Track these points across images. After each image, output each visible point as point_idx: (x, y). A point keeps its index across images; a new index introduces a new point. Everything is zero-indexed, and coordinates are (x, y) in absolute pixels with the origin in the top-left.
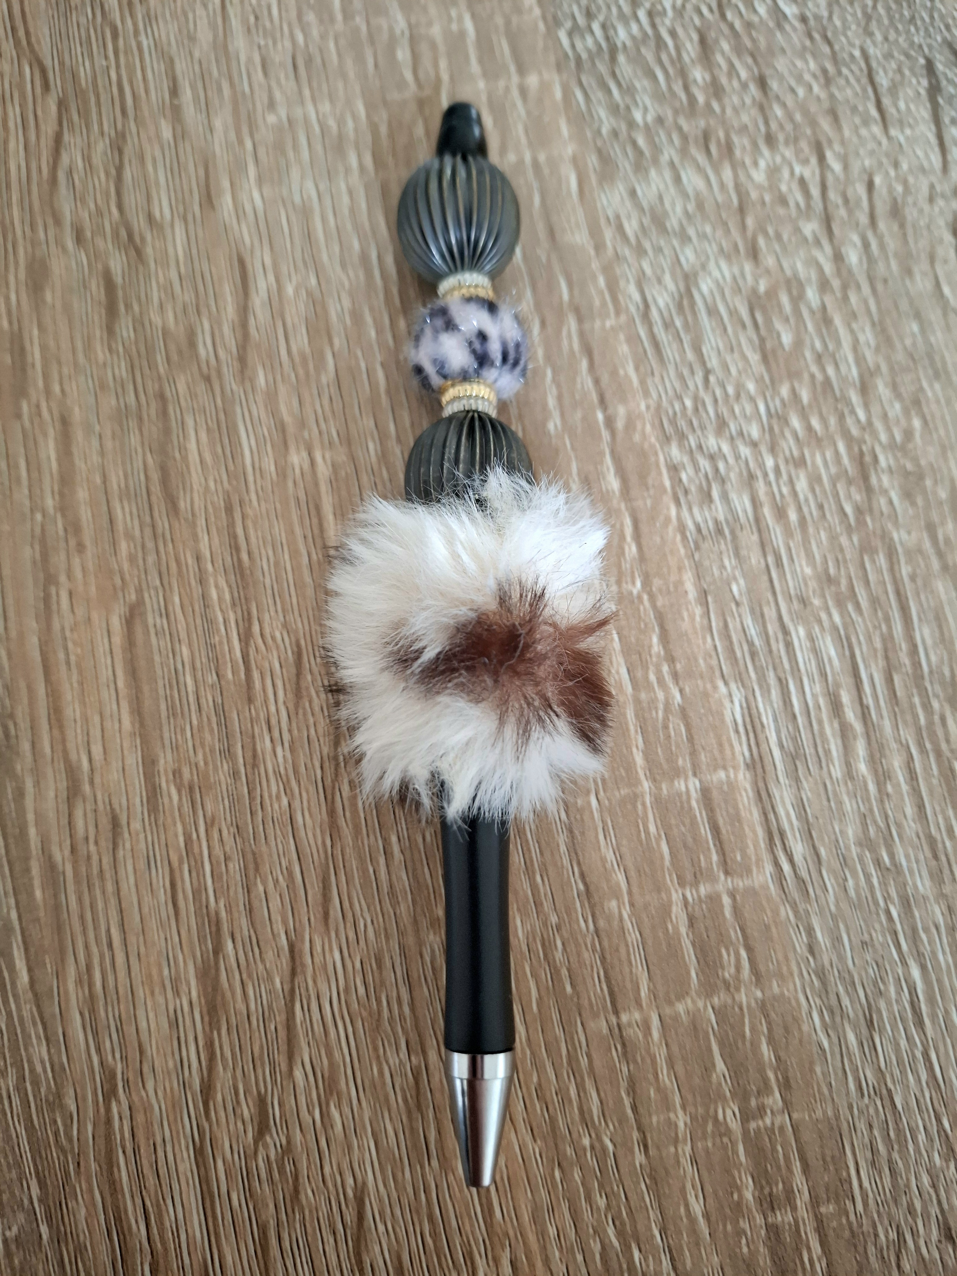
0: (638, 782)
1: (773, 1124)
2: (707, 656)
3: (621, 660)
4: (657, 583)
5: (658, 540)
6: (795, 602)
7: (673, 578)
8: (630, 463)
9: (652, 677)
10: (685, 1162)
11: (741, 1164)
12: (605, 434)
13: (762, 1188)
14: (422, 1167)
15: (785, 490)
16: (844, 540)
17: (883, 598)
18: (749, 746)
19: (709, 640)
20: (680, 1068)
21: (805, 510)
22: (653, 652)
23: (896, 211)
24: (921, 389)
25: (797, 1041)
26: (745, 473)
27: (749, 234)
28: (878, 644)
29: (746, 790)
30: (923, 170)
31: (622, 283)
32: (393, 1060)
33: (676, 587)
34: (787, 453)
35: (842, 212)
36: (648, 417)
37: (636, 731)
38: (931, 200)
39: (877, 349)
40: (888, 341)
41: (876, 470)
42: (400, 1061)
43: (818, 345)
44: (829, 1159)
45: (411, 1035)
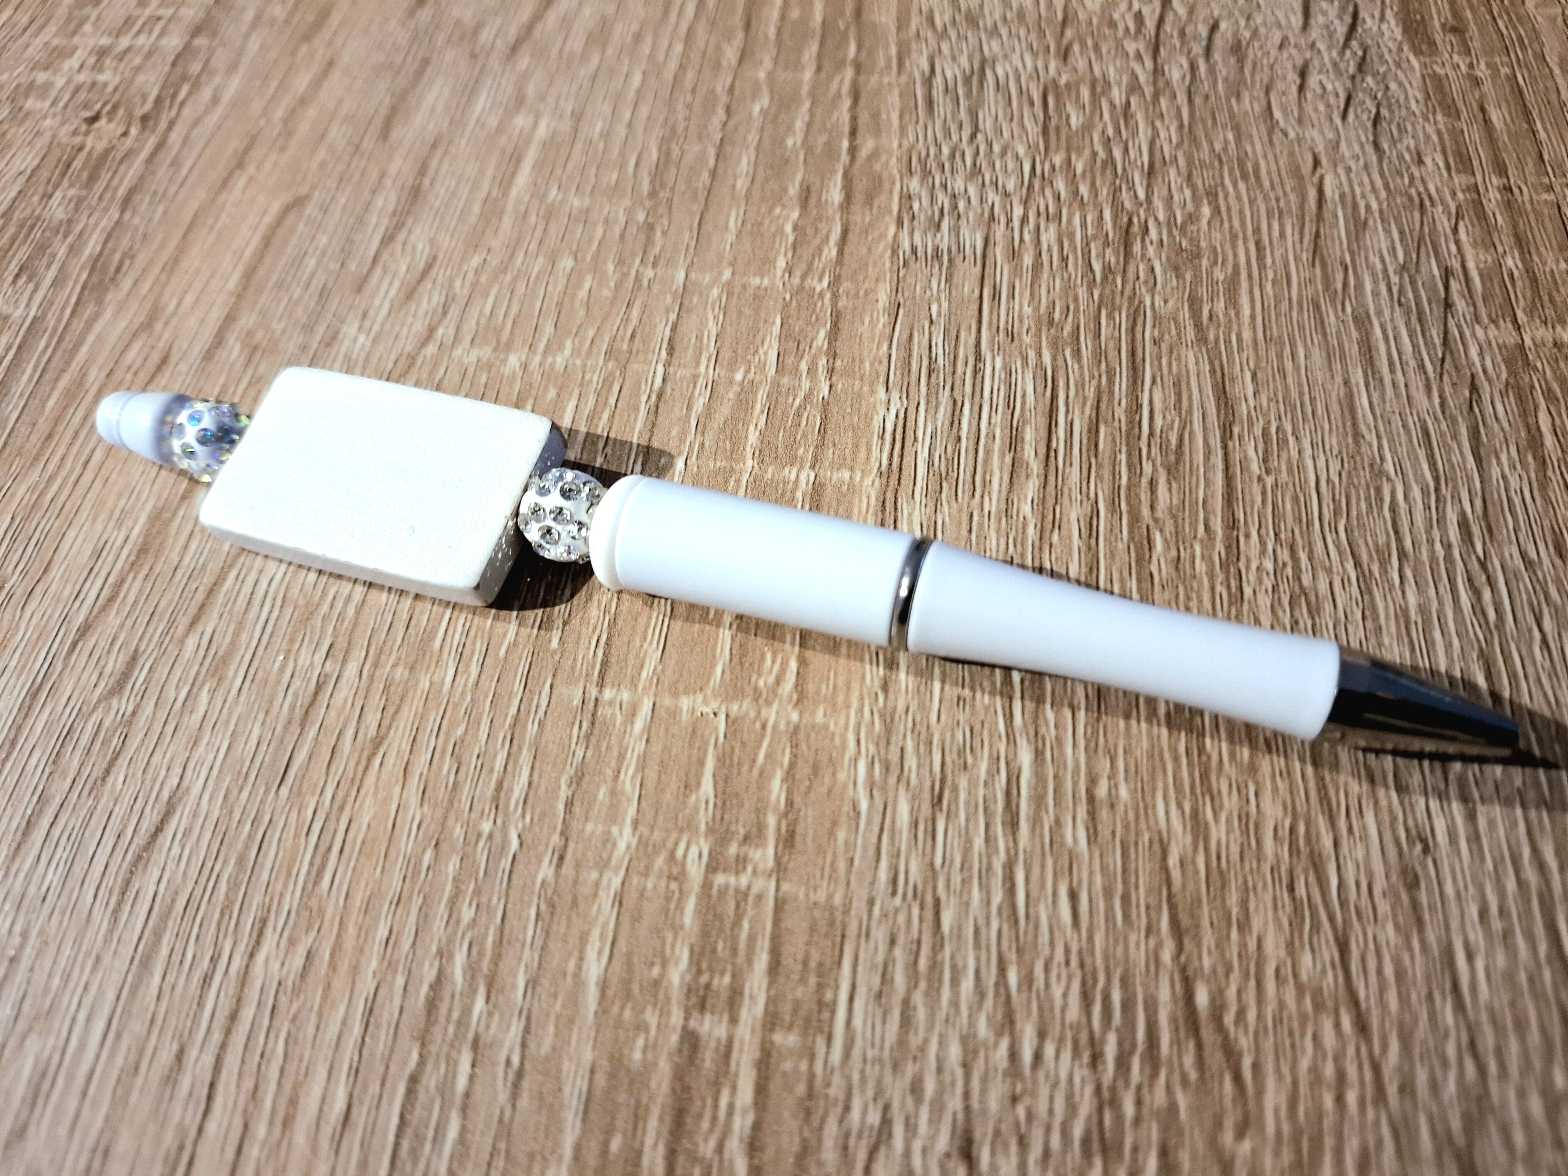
0: (743, 458)
1: (749, 887)
2: (876, 360)
3: (775, 344)
4: (846, 285)
5: (865, 250)
6: (1002, 334)
7: (866, 285)
8: (861, 185)
9: (804, 367)
10: (606, 899)
11: (682, 927)
12: (845, 158)
13: (699, 972)
14: (267, 790)
15: (1027, 237)
16: (1082, 293)
17: (1112, 354)
18: (891, 454)
19: (885, 347)
20: (652, 775)
21: (1045, 257)
22: (814, 345)
23: (1237, 49)
24: (1223, 184)
25: (824, 790)
26: (986, 215)
27: (1065, 41)
28: (1091, 393)
29: (868, 497)
30: (1279, 26)
31: (914, 55)
32: (304, 659)
33: (866, 293)
34: (1042, 208)
35: (1176, 41)
36: (896, 153)
37: (762, 412)
38: (1281, 47)
39: (1179, 145)
40: (1195, 141)
41: (1143, 241)
42: (312, 663)
43: (1110, 131)
44: (813, 964)
45: (341, 639)
